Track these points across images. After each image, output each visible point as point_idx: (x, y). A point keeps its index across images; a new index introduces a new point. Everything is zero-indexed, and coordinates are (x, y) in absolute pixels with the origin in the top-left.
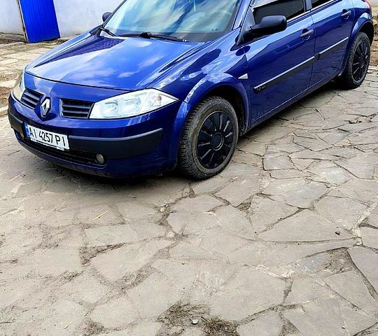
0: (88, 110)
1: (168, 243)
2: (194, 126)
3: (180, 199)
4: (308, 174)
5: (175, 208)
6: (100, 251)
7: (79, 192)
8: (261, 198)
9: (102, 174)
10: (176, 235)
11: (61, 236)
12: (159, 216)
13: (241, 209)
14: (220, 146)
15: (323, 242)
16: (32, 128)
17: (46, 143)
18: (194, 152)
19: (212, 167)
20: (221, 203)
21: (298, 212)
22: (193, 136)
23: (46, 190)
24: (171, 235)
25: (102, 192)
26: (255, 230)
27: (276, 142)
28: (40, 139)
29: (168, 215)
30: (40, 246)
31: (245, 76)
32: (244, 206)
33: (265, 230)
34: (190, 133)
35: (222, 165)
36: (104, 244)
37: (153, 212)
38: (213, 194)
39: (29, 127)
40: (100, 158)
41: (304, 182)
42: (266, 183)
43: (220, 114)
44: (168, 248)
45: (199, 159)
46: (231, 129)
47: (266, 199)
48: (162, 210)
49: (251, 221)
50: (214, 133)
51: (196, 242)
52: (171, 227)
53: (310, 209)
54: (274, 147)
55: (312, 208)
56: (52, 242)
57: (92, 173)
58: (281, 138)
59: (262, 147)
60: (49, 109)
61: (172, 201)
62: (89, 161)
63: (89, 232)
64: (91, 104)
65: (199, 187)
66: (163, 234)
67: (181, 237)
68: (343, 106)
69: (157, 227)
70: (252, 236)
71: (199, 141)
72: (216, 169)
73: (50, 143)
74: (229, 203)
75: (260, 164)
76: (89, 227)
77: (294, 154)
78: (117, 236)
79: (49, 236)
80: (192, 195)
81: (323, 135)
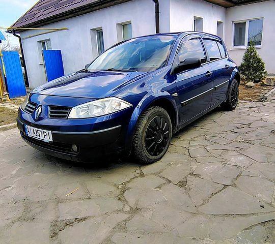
0: (67, 113)
1: (125, 216)
2: (143, 125)
3: (133, 178)
4: (222, 160)
5: (129, 185)
6: (68, 224)
7: (60, 173)
8: (193, 177)
9: (75, 160)
10: (132, 208)
11: (38, 210)
12: (118, 192)
13: (181, 186)
14: (161, 140)
15: (253, 214)
16: (29, 127)
17: (38, 138)
18: (144, 143)
19: (155, 155)
20: (165, 182)
21: (224, 188)
22: (143, 132)
23: (36, 172)
24: (127, 209)
25: (76, 173)
26: (195, 204)
27: (194, 139)
28: (34, 135)
29: (124, 191)
30: (19, 219)
31: (176, 94)
32: (182, 184)
33: (203, 204)
34: (141, 130)
35: (162, 153)
36: (72, 218)
37: (113, 189)
38: (158, 174)
39: (27, 126)
40: (75, 147)
41: (221, 165)
42: (194, 166)
43: (161, 118)
44: (125, 221)
45: (147, 149)
46: (168, 129)
47: (197, 178)
48: (120, 187)
49: (190, 196)
50: (157, 130)
51: (148, 215)
52: (127, 202)
53: (233, 186)
54: (193, 142)
55: (234, 185)
56: (30, 215)
57: (68, 159)
58: (196, 137)
59: (186, 142)
60: (41, 113)
61: (127, 180)
62: (67, 150)
63: (62, 206)
64: (69, 108)
65: (146, 169)
66: (121, 209)
67: (136, 210)
68: (229, 119)
69: (116, 201)
70: (194, 210)
71: (147, 136)
72: (158, 157)
73: (40, 137)
74: (170, 182)
75: (187, 153)
76: (62, 201)
77: (209, 147)
78: (83, 209)
79: (29, 210)
80: (142, 175)
81: (224, 135)
